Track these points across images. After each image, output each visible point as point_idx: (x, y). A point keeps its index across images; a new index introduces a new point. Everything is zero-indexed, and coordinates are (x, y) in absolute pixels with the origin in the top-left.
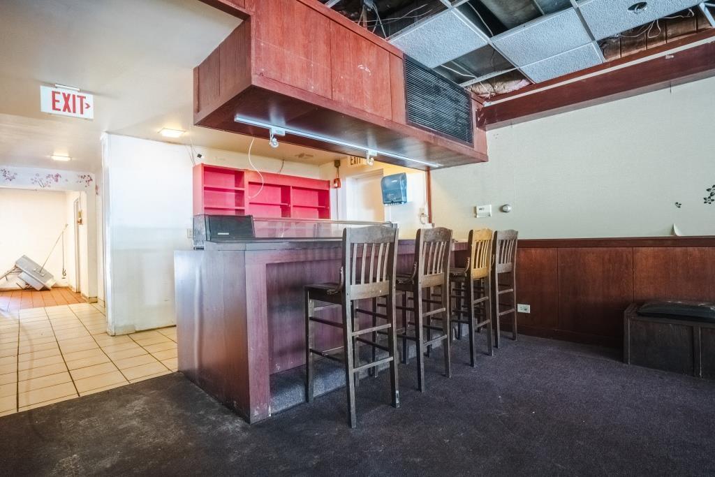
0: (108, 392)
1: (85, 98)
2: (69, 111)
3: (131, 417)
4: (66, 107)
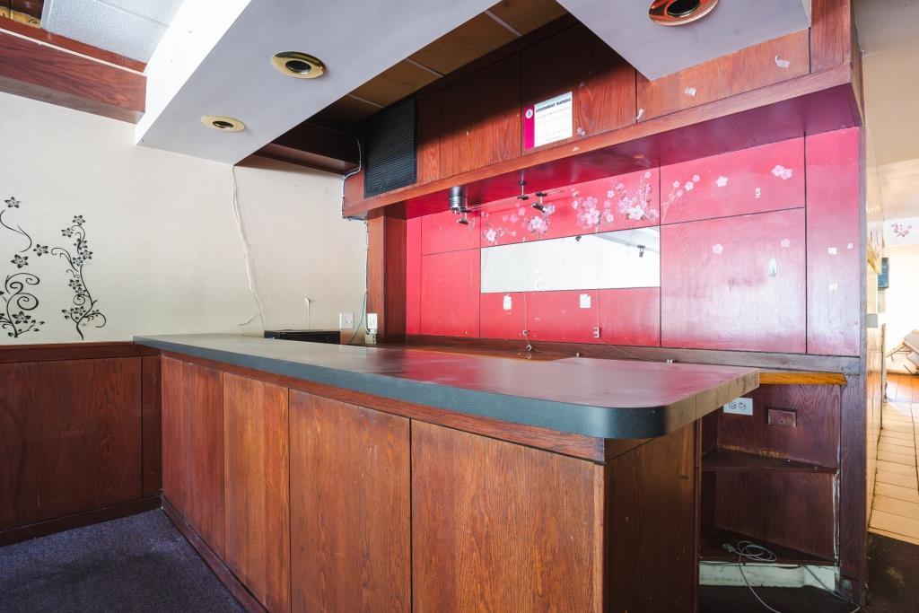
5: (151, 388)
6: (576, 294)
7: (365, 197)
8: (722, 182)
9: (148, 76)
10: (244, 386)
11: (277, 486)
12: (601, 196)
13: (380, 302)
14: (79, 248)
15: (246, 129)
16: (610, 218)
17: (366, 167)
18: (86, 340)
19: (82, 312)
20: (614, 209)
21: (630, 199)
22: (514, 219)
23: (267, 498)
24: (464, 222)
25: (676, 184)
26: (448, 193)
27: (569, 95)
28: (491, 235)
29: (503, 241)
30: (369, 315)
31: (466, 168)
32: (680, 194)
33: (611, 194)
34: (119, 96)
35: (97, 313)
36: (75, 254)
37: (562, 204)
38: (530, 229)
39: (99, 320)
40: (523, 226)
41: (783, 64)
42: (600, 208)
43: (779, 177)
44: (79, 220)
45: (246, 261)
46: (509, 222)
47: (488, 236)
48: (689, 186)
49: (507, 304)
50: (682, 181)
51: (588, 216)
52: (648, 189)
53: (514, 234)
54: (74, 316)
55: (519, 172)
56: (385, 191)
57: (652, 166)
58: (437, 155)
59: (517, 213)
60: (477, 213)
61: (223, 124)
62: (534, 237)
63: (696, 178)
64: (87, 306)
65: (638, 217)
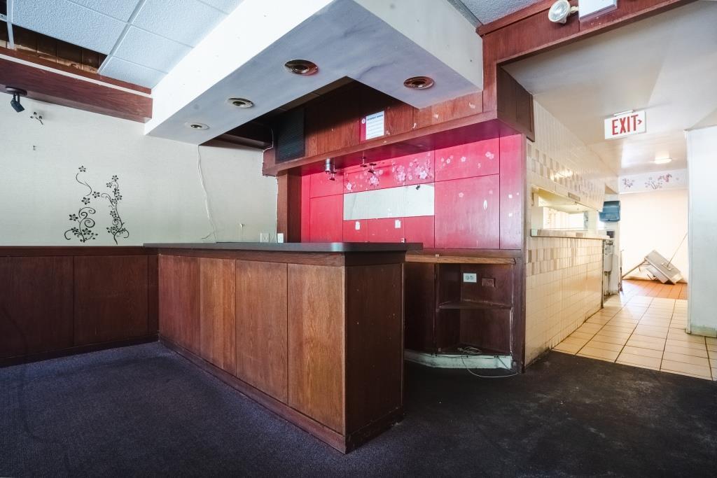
0: (603, 361)
1: (637, 115)
2: (625, 132)
3: (630, 389)
4: (623, 129)
5: (153, 273)
6: (393, 220)
7: (276, 163)
8: (463, 159)
9: (154, 98)
10: (212, 263)
11: (229, 307)
12: (407, 166)
13: (285, 226)
14: (115, 193)
15: (208, 128)
16: (410, 178)
17: (276, 145)
18: (119, 245)
19: (116, 230)
20: (412, 173)
21: (420, 167)
22: (361, 177)
23: (224, 316)
24: (333, 179)
25: (443, 160)
26: (324, 162)
27: (383, 113)
28: (349, 186)
29: (355, 191)
30: (279, 234)
31: (331, 149)
32: (444, 165)
33: (411, 164)
34: (138, 110)
35: (124, 230)
36: (113, 197)
37: (387, 169)
38: (370, 183)
39: (125, 234)
40: (366, 181)
41: (472, 106)
42: (406, 171)
43: (488, 158)
44: (115, 178)
45: (206, 201)
46: (359, 179)
47: (347, 187)
48: (448, 161)
49: (358, 227)
50: (445, 158)
51: (400, 176)
52: (429, 162)
53: (361, 186)
54: (113, 231)
55: (361, 152)
56: (288, 160)
57: (431, 150)
58: (316, 142)
59: (363, 174)
60: (342, 174)
61: (196, 126)
62: (373, 187)
63: (452, 157)
64: (119, 226)
65: (424, 178)
